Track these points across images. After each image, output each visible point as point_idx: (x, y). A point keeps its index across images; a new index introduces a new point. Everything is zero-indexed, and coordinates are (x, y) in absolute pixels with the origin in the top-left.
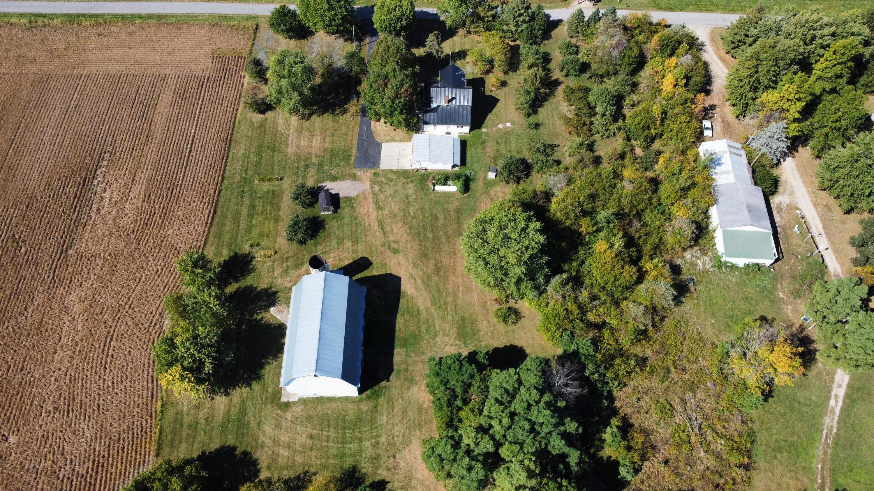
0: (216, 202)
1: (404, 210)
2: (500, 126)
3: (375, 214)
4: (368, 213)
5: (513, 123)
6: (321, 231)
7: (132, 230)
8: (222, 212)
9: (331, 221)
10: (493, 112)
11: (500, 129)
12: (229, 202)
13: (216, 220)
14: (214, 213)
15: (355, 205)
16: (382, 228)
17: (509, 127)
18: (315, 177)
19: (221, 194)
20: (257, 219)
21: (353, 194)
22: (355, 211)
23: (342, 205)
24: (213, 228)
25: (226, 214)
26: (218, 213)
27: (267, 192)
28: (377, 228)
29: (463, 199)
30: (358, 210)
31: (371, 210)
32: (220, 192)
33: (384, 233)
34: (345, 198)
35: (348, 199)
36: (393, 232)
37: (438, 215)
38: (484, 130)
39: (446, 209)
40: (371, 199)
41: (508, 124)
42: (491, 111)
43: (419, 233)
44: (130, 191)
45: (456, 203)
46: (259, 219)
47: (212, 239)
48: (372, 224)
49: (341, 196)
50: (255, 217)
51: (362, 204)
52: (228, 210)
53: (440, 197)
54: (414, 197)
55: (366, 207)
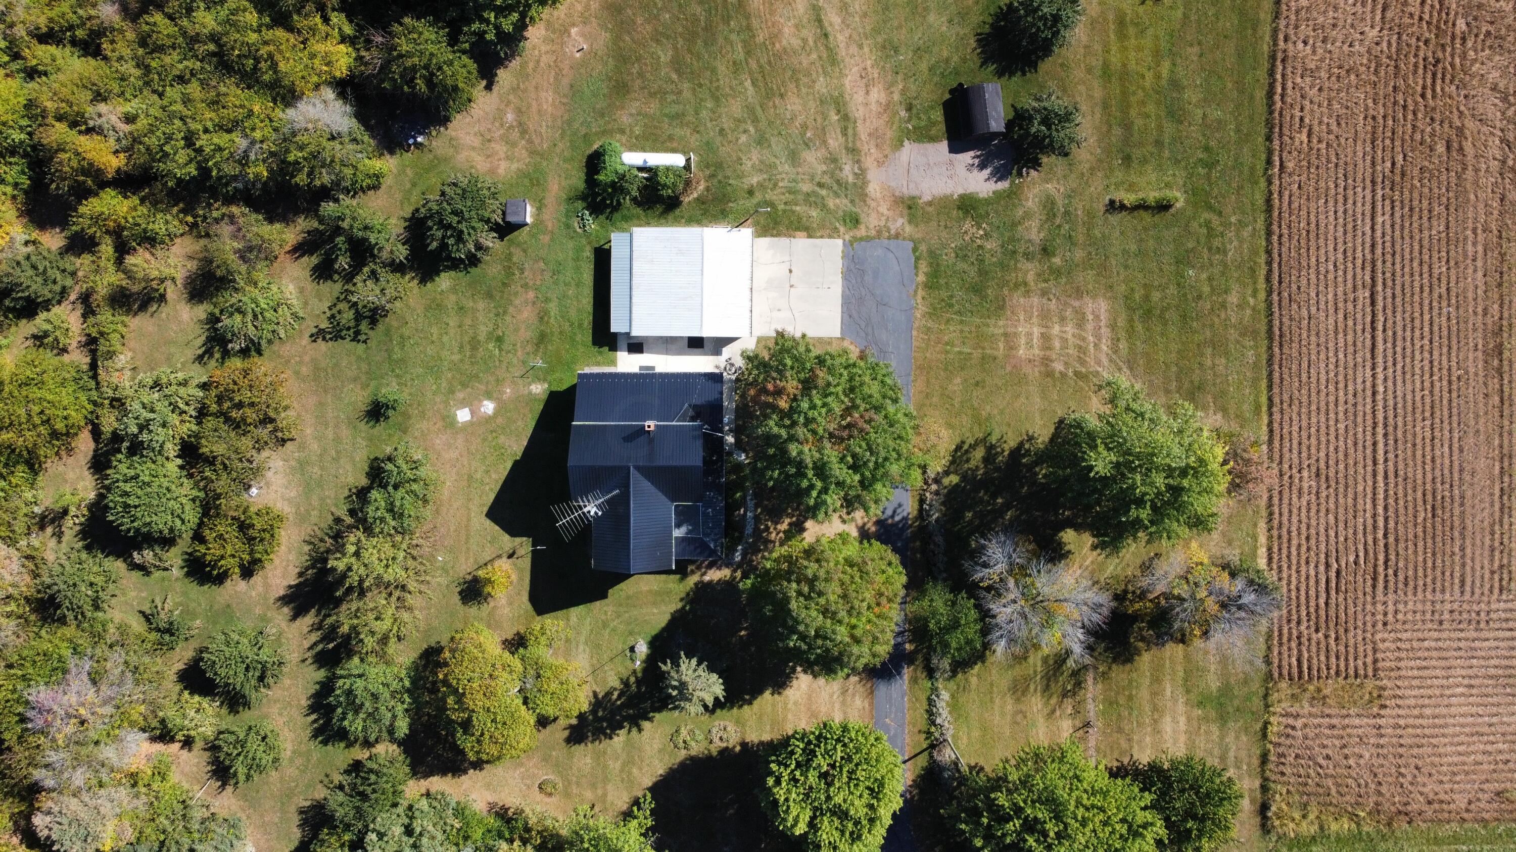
0: (1271, 129)
1: (769, 94)
2: (489, 407)
3: (847, 82)
4: (867, 86)
5: (449, 422)
6: (987, 29)
7: (1470, 44)
8: (1252, 98)
9: (964, 60)
10: (509, 465)
11: (489, 396)
12: (1238, 130)
13: (1262, 74)
14: (1270, 94)
15: (903, 113)
16: (826, 35)
17: (463, 404)
18: (1020, 212)
19: (1264, 157)
20: (1158, 77)
21: (910, 151)
22: (903, 92)
23: (938, 115)
24: (1265, 48)
25: (1241, 92)
26: (1260, 94)
27: (1144, 161)
28: (840, 37)
29: (604, 133)
30: (896, 97)
31: (859, 97)
32: (1269, 162)
33: (819, 21)
34: (933, 139)
35: (922, 135)
36: (796, 26)
37: (674, 76)
38: (539, 389)
39: (652, 95)
40: (863, 130)
41: (463, 415)
42: (516, 464)
43: (726, 20)
44: (1504, 162)
45: (624, 119)
46: (1149, 75)
47: (1262, 16)
48: (854, 49)
49: (944, 145)
50: (1164, 82)
51: (885, 117)
52: (1237, 107)
53: (671, 138)
54: (743, 138)
55: (874, 107)
